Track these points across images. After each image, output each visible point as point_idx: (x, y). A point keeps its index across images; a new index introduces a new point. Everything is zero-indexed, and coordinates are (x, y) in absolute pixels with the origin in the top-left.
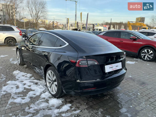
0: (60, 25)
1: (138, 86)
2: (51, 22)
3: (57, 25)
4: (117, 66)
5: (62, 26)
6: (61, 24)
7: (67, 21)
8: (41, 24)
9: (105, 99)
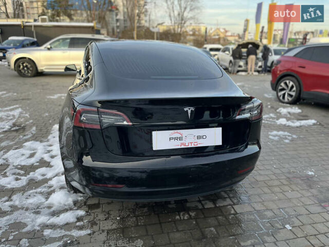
0: (231, 36)
1: (308, 203)
2: (213, 30)
3: (226, 36)
4: (199, 137)
5: (237, 38)
6: (235, 35)
7: (245, 26)
8: (191, 35)
9: (178, 217)
